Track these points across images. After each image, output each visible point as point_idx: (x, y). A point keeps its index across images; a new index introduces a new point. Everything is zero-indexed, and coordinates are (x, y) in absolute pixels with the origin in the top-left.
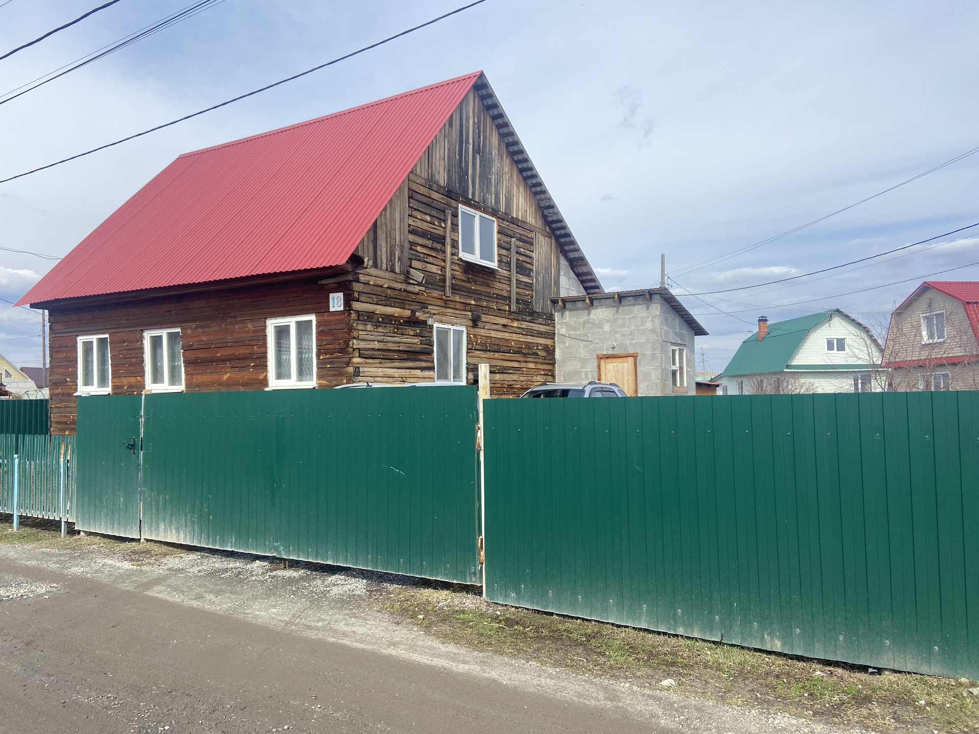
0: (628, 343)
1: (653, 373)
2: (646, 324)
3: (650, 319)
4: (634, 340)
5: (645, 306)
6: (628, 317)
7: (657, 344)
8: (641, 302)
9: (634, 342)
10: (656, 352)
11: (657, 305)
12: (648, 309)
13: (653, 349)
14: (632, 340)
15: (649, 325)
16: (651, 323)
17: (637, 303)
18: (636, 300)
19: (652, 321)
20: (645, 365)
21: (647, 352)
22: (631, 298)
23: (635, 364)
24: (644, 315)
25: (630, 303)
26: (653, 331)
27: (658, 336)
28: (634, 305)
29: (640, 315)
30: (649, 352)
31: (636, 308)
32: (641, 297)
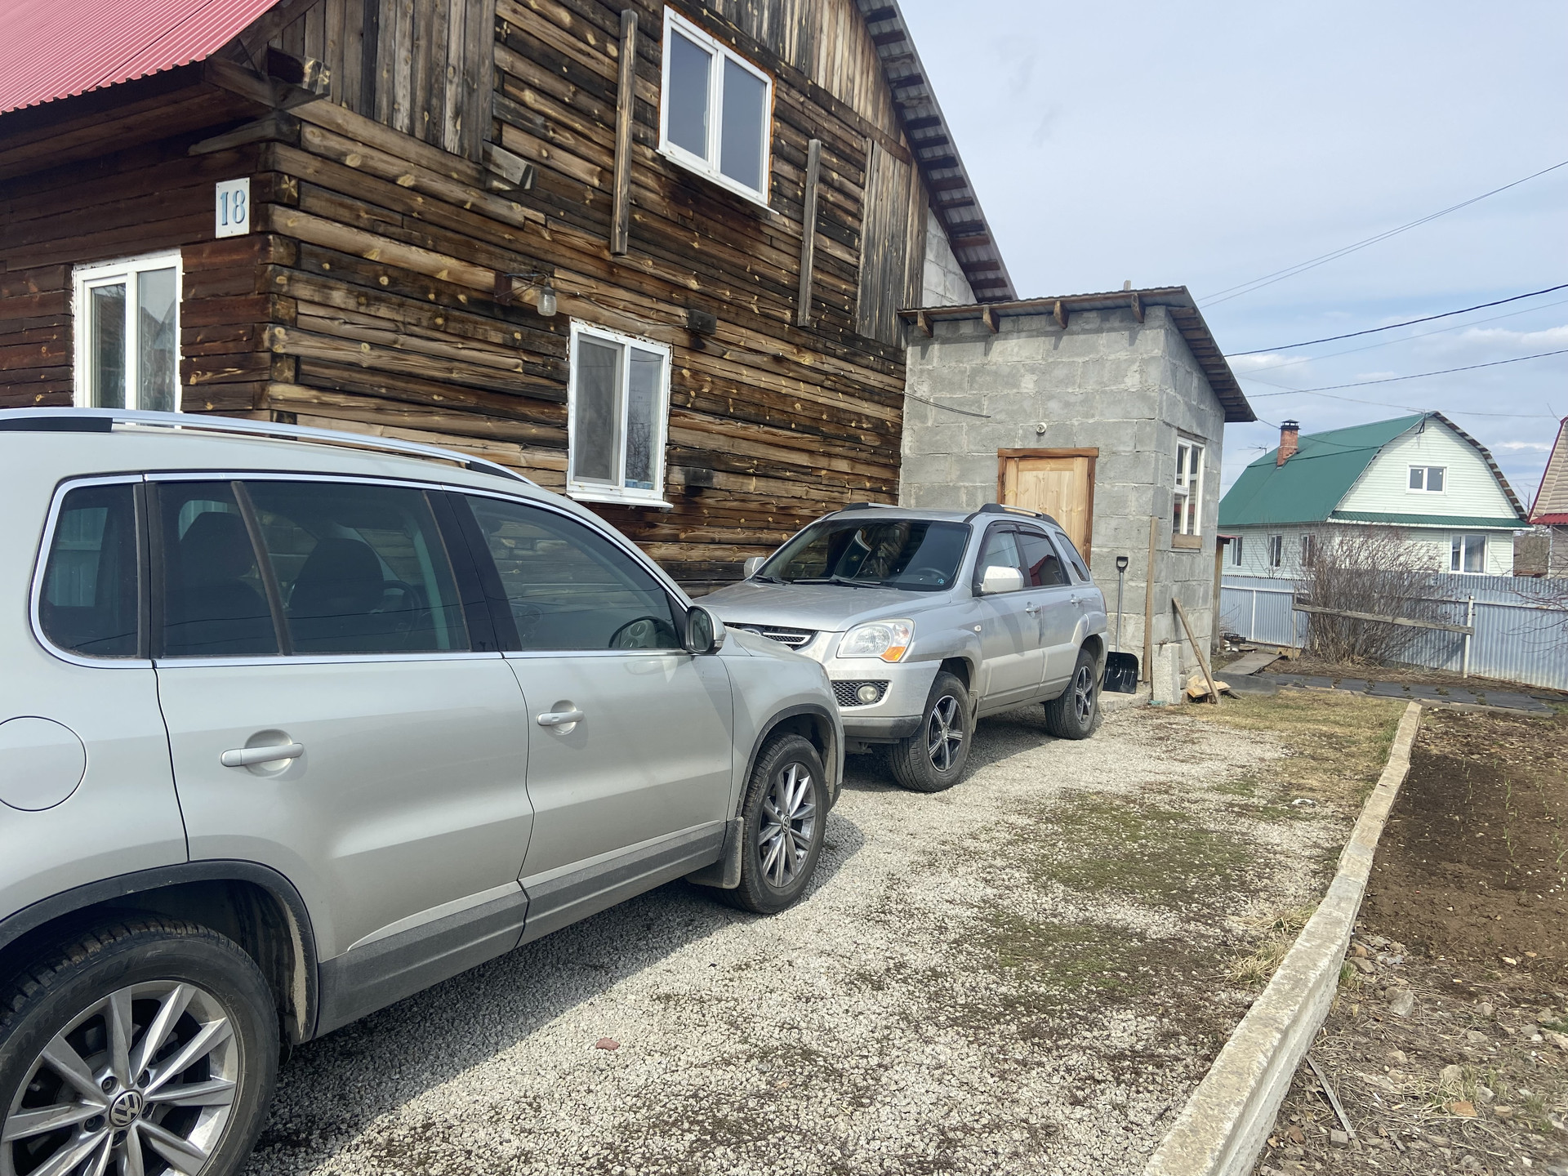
0: (1076, 423)
1: (1132, 497)
2: (1126, 380)
3: (1135, 367)
4: (1093, 416)
5: (1126, 334)
6: (1080, 360)
7: (1148, 429)
8: (1117, 324)
9: (1091, 421)
10: (1146, 449)
11: (1155, 331)
12: (1132, 340)
13: (1138, 439)
14: (1087, 415)
15: (1132, 381)
16: (1137, 376)
17: (1107, 325)
18: (1105, 319)
19: (1142, 372)
20: (1114, 478)
21: (1121, 448)
22: (1093, 315)
23: (1091, 475)
24: (1123, 355)
25: (1087, 327)
26: (1142, 395)
27: (1153, 410)
28: (1099, 331)
29: (1112, 357)
30: (1126, 448)
31: (1103, 339)
32: (1119, 312)
